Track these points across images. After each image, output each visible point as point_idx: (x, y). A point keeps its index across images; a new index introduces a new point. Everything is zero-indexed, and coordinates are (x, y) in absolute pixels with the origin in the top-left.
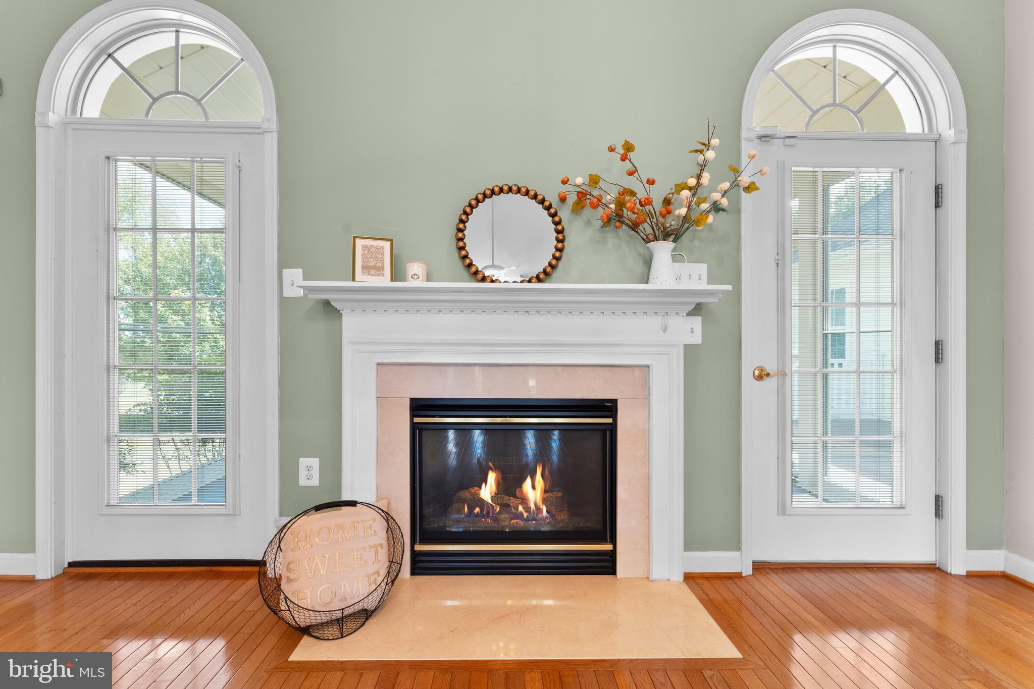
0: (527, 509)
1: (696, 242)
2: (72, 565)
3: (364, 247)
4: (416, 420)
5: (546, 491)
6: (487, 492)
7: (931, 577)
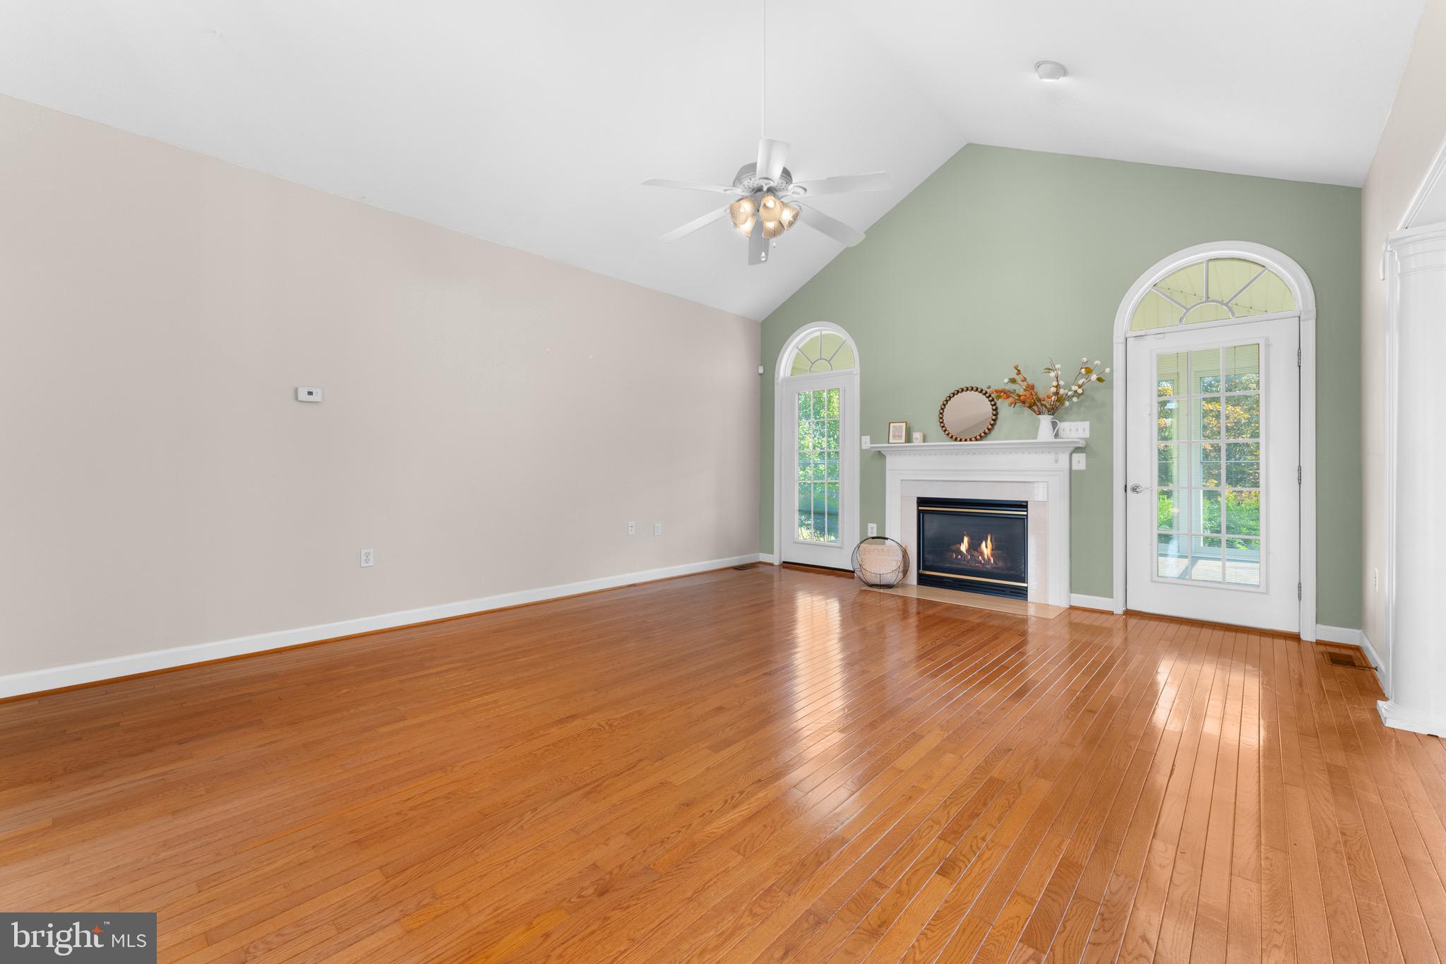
0: (983, 558)
1: (1082, 409)
2: (784, 562)
3: (894, 427)
4: (920, 508)
5: (992, 550)
6: (964, 547)
7: (1292, 645)
